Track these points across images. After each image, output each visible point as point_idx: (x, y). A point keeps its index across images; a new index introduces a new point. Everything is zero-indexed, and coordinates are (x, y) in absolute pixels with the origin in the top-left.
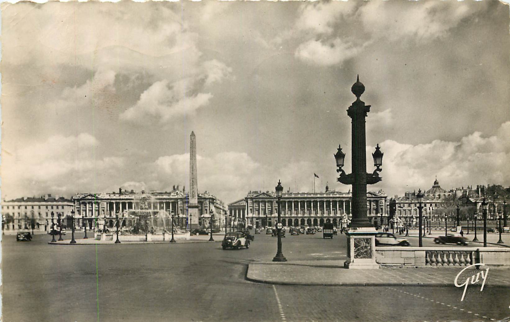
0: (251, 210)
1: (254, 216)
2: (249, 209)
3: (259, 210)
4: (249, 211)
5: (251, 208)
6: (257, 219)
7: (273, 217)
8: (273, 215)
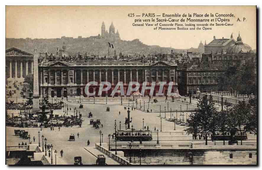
0: (46, 79)
1: (50, 85)
2: (44, 78)
3: (54, 79)
4: (45, 81)
5: (46, 77)
6: (53, 88)
7: (68, 86)
8: (68, 85)
